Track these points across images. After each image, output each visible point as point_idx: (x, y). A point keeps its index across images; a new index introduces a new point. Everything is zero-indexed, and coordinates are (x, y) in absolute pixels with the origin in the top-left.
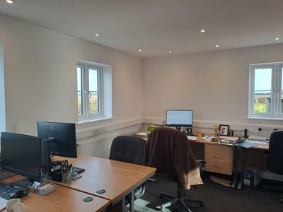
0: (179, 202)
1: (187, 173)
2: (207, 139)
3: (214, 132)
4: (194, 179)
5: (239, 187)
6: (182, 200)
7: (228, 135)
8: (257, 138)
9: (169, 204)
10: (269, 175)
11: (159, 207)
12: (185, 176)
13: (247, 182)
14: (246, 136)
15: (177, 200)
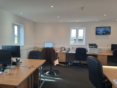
0: (51, 71)
1: (55, 60)
2: (58, 52)
3: (60, 49)
4: (56, 62)
5: (67, 66)
6: (52, 70)
7: (64, 50)
8: (72, 50)
9: (48, 72)
10: (75, 62)
11: (45, 74)
12: (54, 62)
13: (70, 64)
14: (69, 50)
15: (50, 70)
